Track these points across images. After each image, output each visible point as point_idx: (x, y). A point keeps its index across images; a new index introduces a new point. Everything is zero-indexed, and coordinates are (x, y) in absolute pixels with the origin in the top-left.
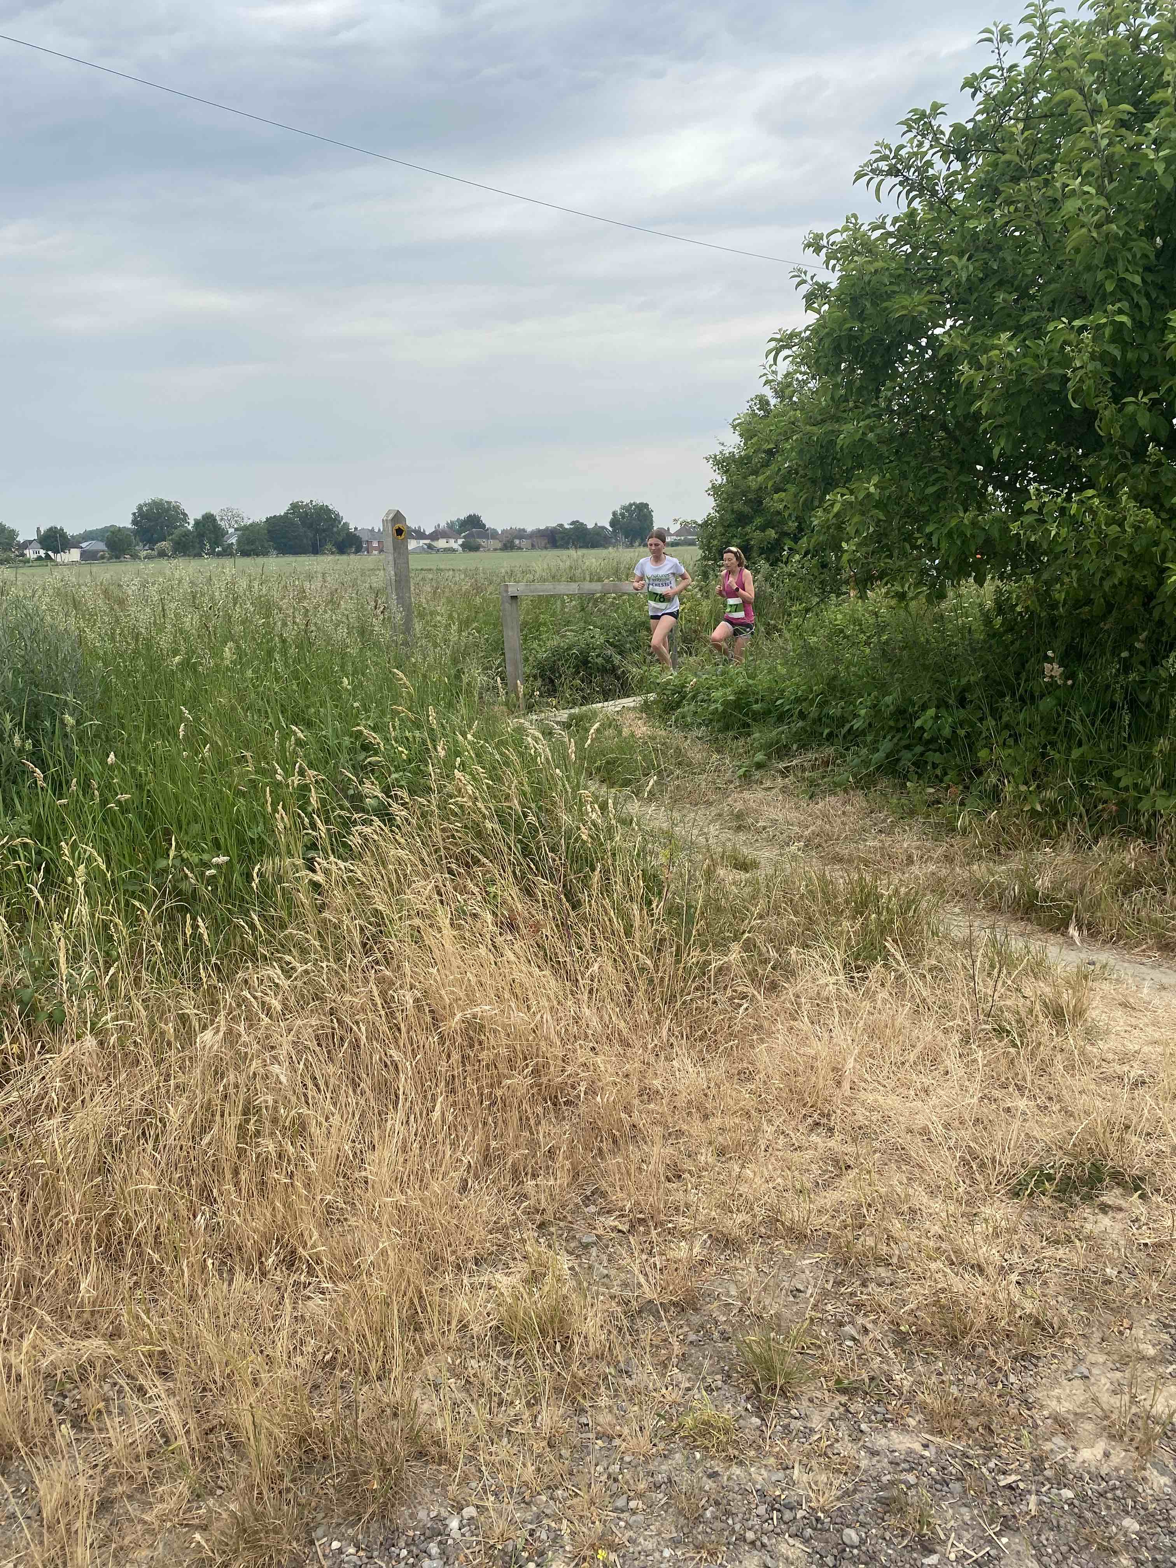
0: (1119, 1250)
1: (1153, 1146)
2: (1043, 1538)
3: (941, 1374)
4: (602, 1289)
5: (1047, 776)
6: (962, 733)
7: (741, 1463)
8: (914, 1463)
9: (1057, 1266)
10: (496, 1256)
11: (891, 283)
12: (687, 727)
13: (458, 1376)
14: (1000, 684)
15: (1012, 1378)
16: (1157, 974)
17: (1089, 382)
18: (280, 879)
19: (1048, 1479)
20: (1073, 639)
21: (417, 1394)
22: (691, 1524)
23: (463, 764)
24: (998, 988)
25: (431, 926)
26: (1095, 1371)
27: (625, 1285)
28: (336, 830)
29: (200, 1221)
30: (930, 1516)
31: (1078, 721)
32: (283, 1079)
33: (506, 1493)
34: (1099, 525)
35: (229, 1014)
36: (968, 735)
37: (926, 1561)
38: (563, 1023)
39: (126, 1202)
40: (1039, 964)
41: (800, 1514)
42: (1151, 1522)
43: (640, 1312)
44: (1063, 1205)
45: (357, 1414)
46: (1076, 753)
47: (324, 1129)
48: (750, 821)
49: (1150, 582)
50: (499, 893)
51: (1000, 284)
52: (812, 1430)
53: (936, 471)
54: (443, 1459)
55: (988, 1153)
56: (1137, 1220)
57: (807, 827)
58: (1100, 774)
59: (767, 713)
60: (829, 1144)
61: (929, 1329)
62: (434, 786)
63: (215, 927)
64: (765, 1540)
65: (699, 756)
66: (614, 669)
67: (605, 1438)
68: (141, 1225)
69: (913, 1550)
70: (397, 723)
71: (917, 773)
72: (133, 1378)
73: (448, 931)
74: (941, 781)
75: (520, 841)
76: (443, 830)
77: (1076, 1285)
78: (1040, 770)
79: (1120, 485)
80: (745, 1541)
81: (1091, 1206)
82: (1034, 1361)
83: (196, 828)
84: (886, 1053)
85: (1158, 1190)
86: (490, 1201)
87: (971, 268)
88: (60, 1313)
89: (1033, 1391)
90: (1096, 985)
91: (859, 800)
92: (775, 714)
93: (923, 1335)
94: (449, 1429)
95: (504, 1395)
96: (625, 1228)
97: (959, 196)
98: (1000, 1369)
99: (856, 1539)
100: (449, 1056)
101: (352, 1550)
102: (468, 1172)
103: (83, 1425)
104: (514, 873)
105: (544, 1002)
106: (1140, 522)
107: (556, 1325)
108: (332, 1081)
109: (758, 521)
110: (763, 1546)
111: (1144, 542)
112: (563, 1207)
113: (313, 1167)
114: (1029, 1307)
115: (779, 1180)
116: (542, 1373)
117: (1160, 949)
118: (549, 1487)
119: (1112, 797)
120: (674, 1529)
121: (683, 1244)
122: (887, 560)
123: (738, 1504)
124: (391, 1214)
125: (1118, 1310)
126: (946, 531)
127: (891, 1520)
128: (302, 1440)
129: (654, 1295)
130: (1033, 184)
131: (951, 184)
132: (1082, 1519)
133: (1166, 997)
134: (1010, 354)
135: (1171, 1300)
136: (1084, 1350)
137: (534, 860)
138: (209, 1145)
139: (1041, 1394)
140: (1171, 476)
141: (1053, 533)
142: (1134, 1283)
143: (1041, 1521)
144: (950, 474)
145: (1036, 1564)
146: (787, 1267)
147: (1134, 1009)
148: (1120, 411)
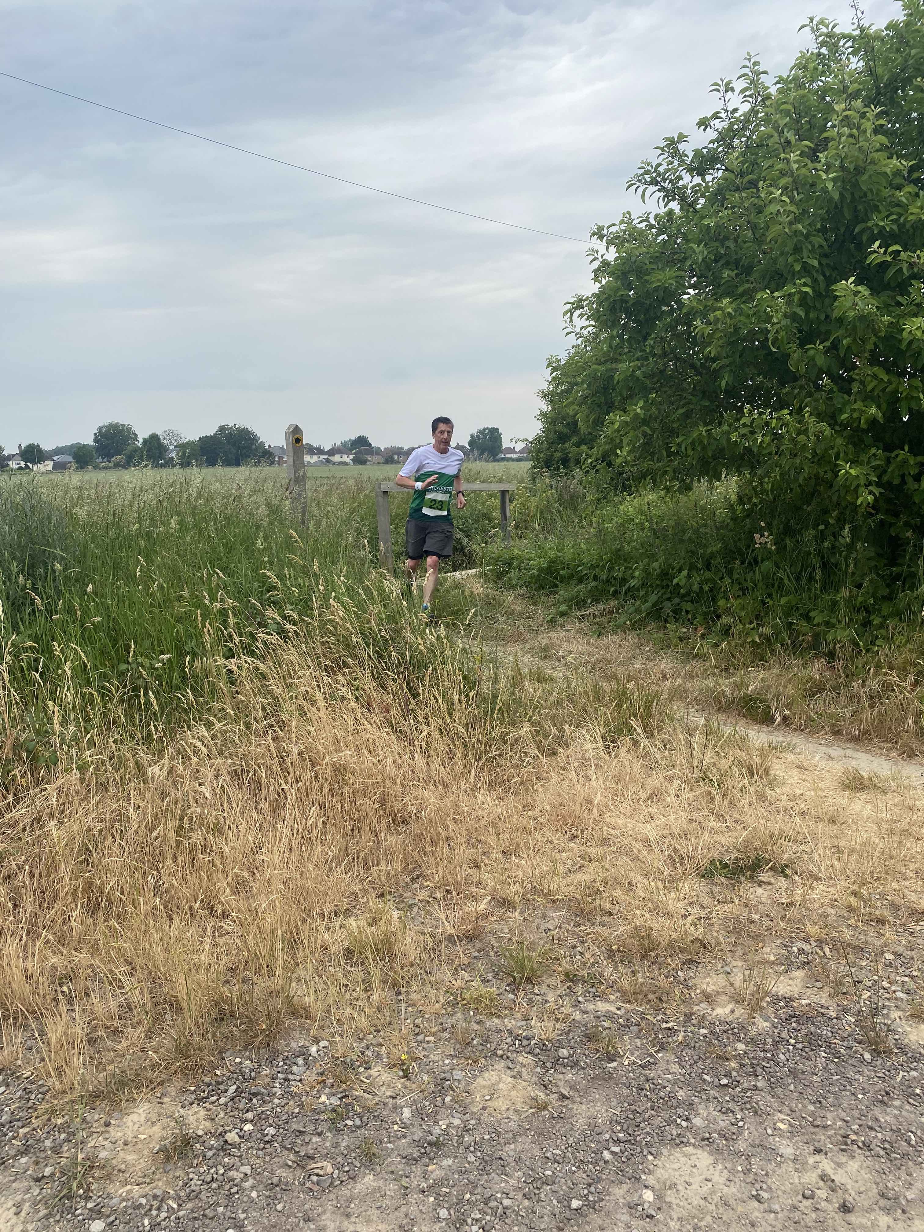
2: (684, 1053)
5: (766, 617)
6: (706, 588)
7: (499, 1017)
8: (609, 1016)
11: (650, 263)
12: (512, 587)
14: (734, 553)
15: (680, 973)
16: (828, 750)
17: (782, 333)
18: (207, 676)
19: (693, 1025)
20: (789, 520)
21: (293, 985)
22: (463, 1047)
23: (336, 596)
25: (313, 706)
26: (734, 970)
27: (436, 927)
28: (247, 640)
30: (615, 1043)
31: (785, 577)
32: (208, 796)
34: (791, 435)
35: (170, 758)
36: (711, 590)
37: (609, 1065)
38: (402, 769)
41: (534, 1042)
42: (753, 1045)
43: (443, 941)
44: (733, 882)
46: (783, 601)
48: (553, 652)
49: (829, 476)
51: (727, 264)
52: (547, 1001)
53: (684, 397)
54: (308, 1016)
56: (780, 889)
57: (594, 656)
58: (801, 615)
59: (571, 576)
61: (631, 948)
62: (316, 612)
64: (509, 1054)
65: (520, 608)
66: (463, 548)
69: (602, 1060)
70: (292, 572)
71: (675, 618)
73: (322, 704)
74: (692, 624)
75: (377, 652)
76: (322, 643)
78: (762, 614)
79: (806, 407)
80: (497, 1055)
81: (752, 882)
82: (696, 964)
84: (625, 792)
85: (796, 873)
86: (347, 878)
87: (705, 253)
89: (693, 980)
91: (632, 637)
92: (576, 578)
93: (626, 951)
94: (313, 1003)
95: (350, 986)
96: (438, 896)
97: (702, 201)
98: (673, 969)
99: (567, 1054)
100: (321, 787)
104: (373, 673)
106: (820, 432)
107: (386, 946)
109: (574, 439)
110: (508, 1058)
111: (823, 447)
112: (397, 883)
113: (228, 853)
117: (833, 734)
118: (375, 1031)
119: (809, 631)
120: (452, 1050)
121: (475, 903)
122: (650, 462)
123: (495, 1037)
125: (756, 937)
126: (690, 441)
127: (590, 1045)
128: (217, 1004)
129: (453, 931)
130: (744, 195)
131: (696, 192)
132: (710, 1044)
133: (831, 763)
134: (729, 313)
135: (792, 932)
136: (729, 959)
137: (385, 663)
138: (157, 838)
139: (697, 981)
140: (841, 400)
141: (759, 440)
142: (770, 923)
143: (685, 1044)
144: (694, 400)
145: (677, 1066)
146: (544, 917)
147: (806, 770)
148: (805, 353)
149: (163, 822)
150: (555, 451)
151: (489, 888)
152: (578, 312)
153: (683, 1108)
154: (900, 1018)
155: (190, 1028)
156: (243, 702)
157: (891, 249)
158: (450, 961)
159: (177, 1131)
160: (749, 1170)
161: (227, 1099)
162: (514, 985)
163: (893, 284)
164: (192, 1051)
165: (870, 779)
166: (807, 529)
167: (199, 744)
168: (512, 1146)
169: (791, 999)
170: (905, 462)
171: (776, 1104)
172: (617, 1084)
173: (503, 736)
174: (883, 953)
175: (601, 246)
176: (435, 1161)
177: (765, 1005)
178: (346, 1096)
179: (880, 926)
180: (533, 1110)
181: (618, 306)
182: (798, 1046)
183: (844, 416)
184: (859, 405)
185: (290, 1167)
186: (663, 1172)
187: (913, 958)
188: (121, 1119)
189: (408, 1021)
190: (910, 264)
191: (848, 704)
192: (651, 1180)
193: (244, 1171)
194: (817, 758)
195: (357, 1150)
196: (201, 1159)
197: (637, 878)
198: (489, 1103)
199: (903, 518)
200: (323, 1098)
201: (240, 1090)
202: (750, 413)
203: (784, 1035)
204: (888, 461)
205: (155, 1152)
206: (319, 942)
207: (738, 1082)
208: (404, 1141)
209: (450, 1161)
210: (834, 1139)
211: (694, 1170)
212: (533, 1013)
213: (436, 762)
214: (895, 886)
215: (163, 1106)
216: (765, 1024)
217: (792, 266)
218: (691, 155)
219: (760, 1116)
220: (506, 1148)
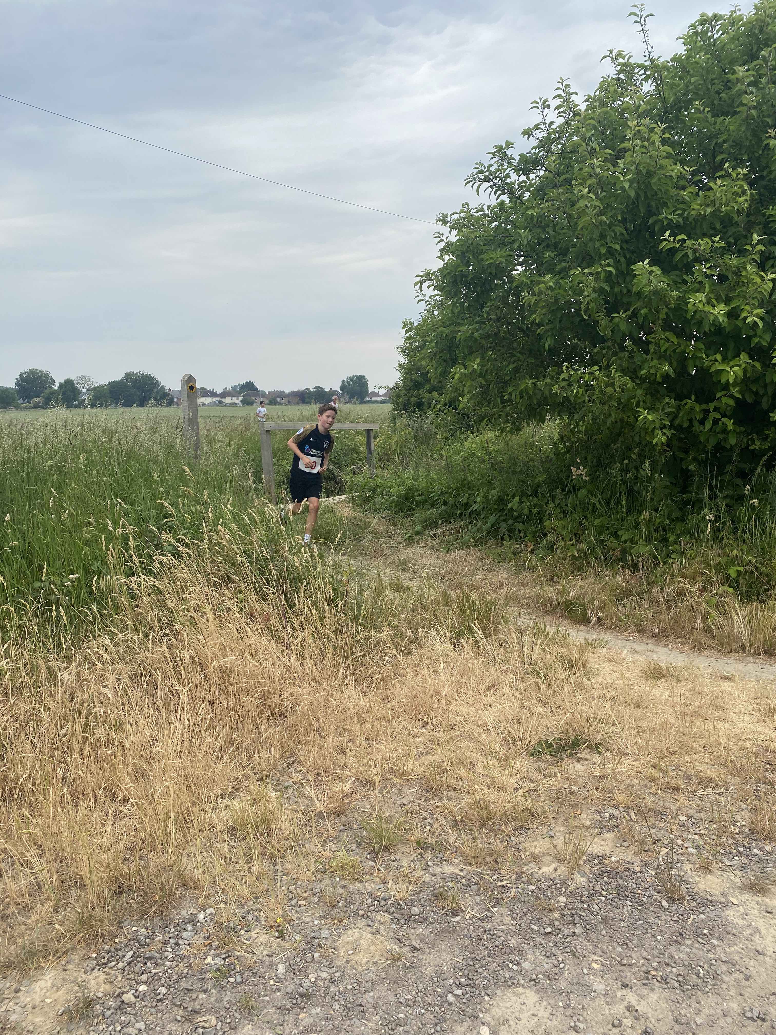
0: (582, 779)
2: (515, 906)
4: (294, 808)
5: (582, 536)
6: (534, 511)
7: (361, 881)
8: (454, 878)
9: (546, 786)
10: (234, 793)
11: (485, 245)
12: (376, 511)
14: (557, 482)
15: (513, 838)
16: (634, 645)
17: (592, 304)
18: (111, 592)
19: (523, 882)
20: (601, 456)
21: (184, 860)
22: (330, 909)
23: (224, 522)
25: (203, 617)
26: (557, 834)
27: (308, 805)
28: (145, 561)
29: (59, 773)
30: (458, 900)
31: (598, 502)
32: (110, 696)
36: (539, 513)
37: (453, 920)
38: (280, 669)
40: (563, 638)
41: (390, 902)
42: (572, 898)
43: (314, 817)
44: (556, 759)
46: (597, 522)
47: (134, 727)
48: (410, 565)
49: (632, 420)
50: (245, 598)
51: (548, 246)
52: (402, 866)
53: (514, 355)
54: (197, 887)
55: (519, 734)
56: (595, 764)
57: (444, 568)
58: (611, 533)
59: (425, 501)
60: (431, 733)
62: (206, 536)
63: (70, 621)
64: (369, 914)
65: (382, 528)
66: (335, 477)
68: (24, 777)
69: (447, 915)
70: (186, 501)
71: (510, 536)
73: (210, 616)
74: (524, 541)
75: (259, 569)
76: (211, 562)
78: (580, 532)
79: (612, 364)
80: (359, 915)
81: (572, 759)
82: (526, 830)
83: (60, 563)
84: (469, 685)
86: (232, 765)
87: (530, 237)
89: (523, 844)
90: (596, 650)
91: (475, 552)
92: (429, 502)
93: (468, 821)
94: (201, 875)
95: (234, 859)
97: (527, 195)
98: (507, 835)
99: (418, 912)
100: (210, 689)
101: (144, 930)
102: (220, 750)
104: (255, 588)
105: (269, 658)
106: (624, 385)
107: (265, 824)
108: (140, 702)
109: (427, 387)
110: (368, 917)
111: (626, 397)
112: (275, 768)
113: (128, 746)
114: (527, 805)
117: (638, 632)
119: (618, 546)
120: (321, 912)
121: (342, 784)
123: (357, 899)
125: (574, 806)
126: (519, 391)
127: (438, 903)
128: (117, 879)
129: (322, 809)
130: (561, 190)
131: (522, 188)
132: (537, 898)
133: (637, 656)
134: (551, 287)
135: (604, 800)
136: (553, 825)
137: (266, 579)
138: (65, 735)
139: (526, 845)
140: (640, 359)
141: (575, 392)
142: (586, 793)
143: (517, 899)
144: (522, 357)
145: (510, 918)
146: (400, 794)
147: (616, 662)
148: (611, 321)
149: (71, 720)
150: (411, 396)
151: (354, 770)
152: (427, 284)
153: (514, 954)
154: (691, 870)
155: (92, 902)
156: (142, 614)
157: (678, 238)
158: (319, 835)
159: (79, 994)
160: (569, 1005)
161: (124, 964)
162: (375, 855)
163: (680, 266)
164: (94, 923)
165: (668, 669)
166: (615, 463)
167: (102, 652)
168: (371, 994)
169: (603, 857)
170: (692, 409)
171: (591, 947)
172: (459, 936)
173: (366, 639)
174: (677, 815)
175: (445, 230)
176: (305, 1010)
177: (582, 863)
178: (229, 956)
179: (676, 793)
180: (389, 962)
181: (459, 279)
182: (608, 897)
183: (643, 372)
184: (655, 363)
185: (179, 1021)
186: (497, 1010)
187: (701, 819)
188: (30, 986)
189: (283, 888)
190: (694, 250)
191: (650, 607)
192: (487, 1018)
193: (139, 1027)
194: (625, 652)
195: (238, 1004)
196: (100, 1018)
197: (477, 757)
198: (352, 957)
199: (692, 454)
200: (209, 959)
201: (136, 955)
202: (568, 370)
203: (598, 888)
204: (679, 408)
205: (59, 1014)
206: (207, 821)
207: (560, 929)
208: (278, 994)
209: (318, 1010)
210: (638, 975)
211: (524, 1007)
212: (390, 878)
213: (309, 663)
214: (687, 758)
215: (68, 972)
216: (582, 879)
217: (598, 250)
218: (517, 158)
219: (578, 958)
220: (366, 996)
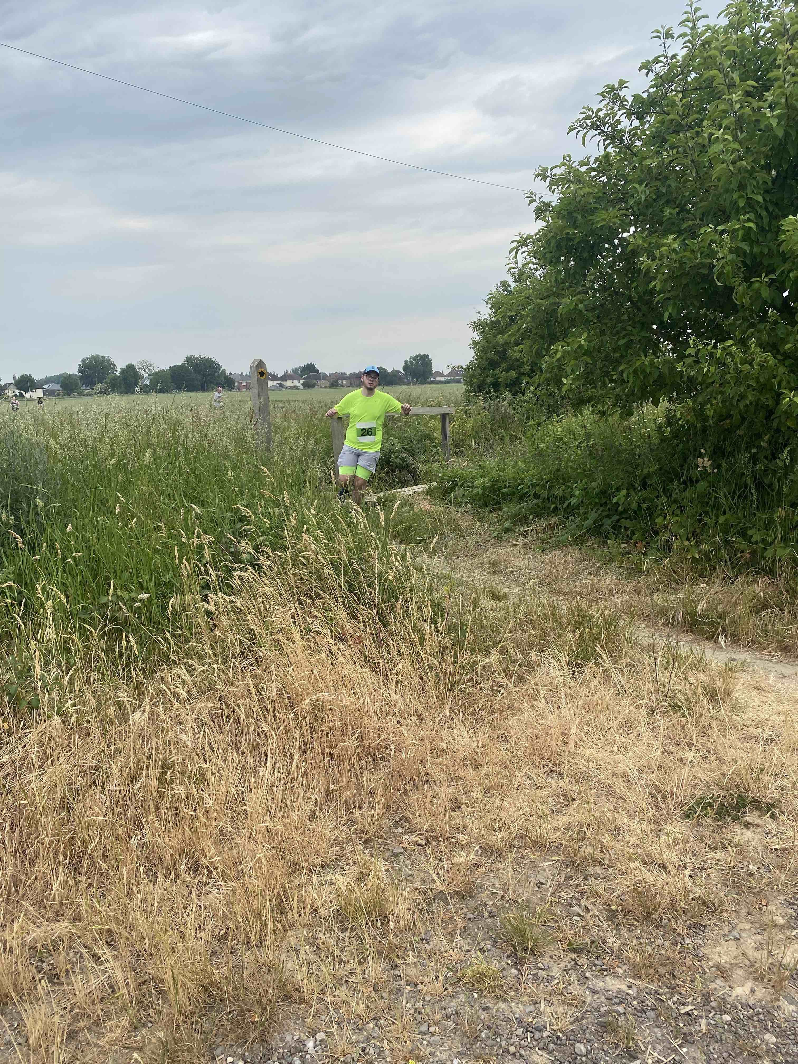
0: (758, 853)
1: (780, 783)
2: (711, 1048)
3: (638, 938)
4: (409, 884)
5: (703, 535)
6: (644, 506)
7: (505, 1000)
8: (622, 998)
9: (716, 864)
10: (336, 862)
11: (594, 202)
13: (311, 944)
14: (669, 473)
15: (688, 941)
16: (779, 668)
17: (729, 268)
18: (184, 609)
19: (713, 1008)
21: (283, 957)
22: (472, 1042)
23: (308, 529)
24: (673, 678)
25: (288, 639)
26: (744, 935)
28: (223, 575)
29: (134, 841)
30: (634, 1034)
31: (722, 497)
32: (189, 743)
33: (345, 1023)
34: (736, 364)
35: (151, 701)
36: (648, 509)
38: (378, 704)
39: (82, 829)
40: (700, 661)
41: (546, 1034)
42: (783, 1036)
43: (434, 899)
44: (720, 823)
45: (243, 971)
46: (722, 519)
47: (217, 778)
48: (502, 567)
49: (770, 403)
50: (334, 616)
51: (667, 202)
52: (552, 977)
53: (625, 329)
54: (302, 1000)
55: (668, 789)
56: (770, 832)
57: (541, 571)
58: (738, 533)
59: (512, 494)
60: (560, 784)
61: (631, 908)
62: (288, 545)
63: (141, 642)
64: (522, 1052)
66: (408, 466)
67: (412, 985)
68: (93, 845)
69: (623, 1057)
70: (263, 503)
71: (614, 534)
72: (89, 948)
73: (300, 643)
74: (631, 539)
75: (347, 582)
76: (295, 575)
77: (730, 877)
78: (698, 530)
79: (750, 337)
80: (509, 1052)
81: (739, 823)
82: (702, 928)
83: (128, 574)
84: (597, 722)
85: (783, 813)
86: (330, 825)
87: (648, 192)
88: (39, 905)
89: (702, 949)
90: (738, 675)
91: (575, 552)
92: (517, 495)
93: (627, 912)
94: (306, 980)
95: (343, 956)
96: (423, 842)
97: (639, 144)
98: (679, 934)
99: (584, 1050)
100: (301, 728)
102: (316, 806)
103: (56, 981)
104: (343, 603)
105: (365, 690)
106: (764, 362)
107: (377, 909)
108: (222, 745)
109: (504, 365)
110: (521, 1056)
111: (766, 376)
112: (381, 829)
113: (210, 803)
114: (699, 892)
115: (527, 809)
116: (368, 941)
117: (781, 651)
118: (375, 1018)
119: (747, 548)
120: (460, 1045)
121: (462, 852)
122: (593, 390)
123: (503, 1028)
124: (264, 836)
125: (758, 893)
126: (632, 370)
127: (608, 1038)
129: (443, 888)
130: (689, 135)
131: (634, 135)
132: (737, 1035)
133: (786, 682)
134: (674, 250)
136: (735, 921)
137: (356, 594)
138: (139, 789)
139: (707, 951)
140: (784, 332)
141: (705, 370)
142: (769, 875)
143: (709, 1036)
144: (635, 331)
147: (764, 691)
148: (749, 287)
150: (487, 376)
152: (522, 250)
156: (220, 637)
164: (180, 1054)
175: (542, 188)
181: (563, 244)
183: (788, 346)
189: (409, 1005)
194: (771, 677)
202: (696, 345)
212: (540, 995)
213: (410, 694)
217: (736, 202)
218: (630, 99)
